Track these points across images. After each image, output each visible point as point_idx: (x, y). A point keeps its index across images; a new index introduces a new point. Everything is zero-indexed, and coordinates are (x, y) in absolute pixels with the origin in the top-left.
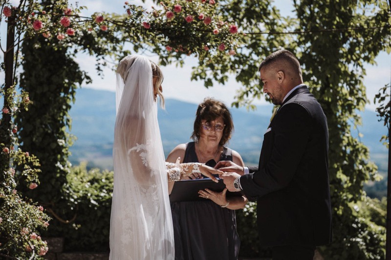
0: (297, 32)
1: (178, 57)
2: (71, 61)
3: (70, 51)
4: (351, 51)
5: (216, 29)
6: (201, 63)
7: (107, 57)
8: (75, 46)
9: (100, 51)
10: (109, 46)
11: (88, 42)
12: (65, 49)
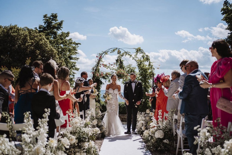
0: (139, 75)
1: (119, 79)
2: (101, 81)
3: (100, 79)
4: (148, 78)
5: (125, 75)
6: (123, 81)
7: (107, 80)
8: (101, 78)
9: (106, 79)
10: (107, 78)
11: (104, 77)
12: (99, 79)
